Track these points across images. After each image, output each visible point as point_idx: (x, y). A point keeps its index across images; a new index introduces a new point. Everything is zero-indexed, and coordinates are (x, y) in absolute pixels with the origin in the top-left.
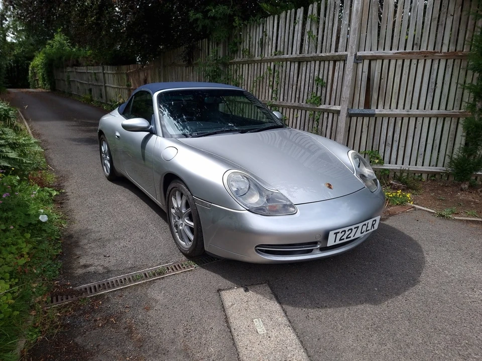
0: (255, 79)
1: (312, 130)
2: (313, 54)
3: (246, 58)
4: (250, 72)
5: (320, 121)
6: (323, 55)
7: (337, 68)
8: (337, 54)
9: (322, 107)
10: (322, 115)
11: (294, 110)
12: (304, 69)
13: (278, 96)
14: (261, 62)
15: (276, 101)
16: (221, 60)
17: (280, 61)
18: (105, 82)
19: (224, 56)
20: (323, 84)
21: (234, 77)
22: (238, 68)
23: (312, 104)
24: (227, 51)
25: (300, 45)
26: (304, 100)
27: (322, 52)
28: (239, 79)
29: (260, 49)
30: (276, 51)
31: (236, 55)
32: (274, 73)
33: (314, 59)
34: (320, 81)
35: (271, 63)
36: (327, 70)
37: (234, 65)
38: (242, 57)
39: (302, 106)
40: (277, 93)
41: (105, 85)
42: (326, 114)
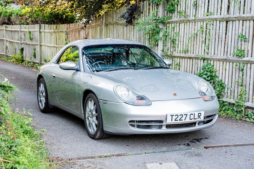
0: (190, 36)
1: (239, 80)
2: (237, 15)
3: (183, 18)
4: (185, 30)
5: (245, 71)
9: (245, 59)
10: (245, 66)
11: (223, 62)
12: (231, 27)
13: (210, 50)
14: (195, 21)
15: (208, 55)
16: (160, 20)
17: (211, 20)
18: (40, 41)
19: (163, 16)
20: (246, 40)
21: (172, 35)
22: (175, 27)
23: (237, 57)
24: (166, 12)
25: (227, 8)
26: (231, 54)
27: (244, 14)
28: (176, 36)
29: (194, 10)
30: (208, 12)
31: (174, 15)
32: (206, 31)
33: (238, 19)
34: (242, 37)
35: (203, 22)
36: (248, 28)
37: (172, 24)
38: (178, 17)
39: (228, 59)
40: (209, 48)
41: (40, 45)
42: (249, 65)
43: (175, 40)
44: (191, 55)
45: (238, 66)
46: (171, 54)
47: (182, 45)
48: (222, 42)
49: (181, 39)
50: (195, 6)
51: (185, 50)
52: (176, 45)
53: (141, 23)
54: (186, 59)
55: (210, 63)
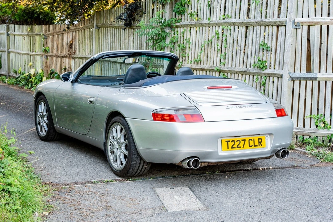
0: (203, 43)
2: (258, 19)
3: (195, 21)
4: (198, 36)
5: (267, 86)
6: (267, 21)
7: (279, 33)
8: (279, 19)
9: (266, 71)
10: (267, 80)
11: (242, 75)
12: (251, 33)
13: (226, 61)
14: (209, 25)
15: (224, 66)
16: (166, 23)
17: (228, 25)
18: (8, 47)
19: (170, 18)
20: (268, 49)
21: (181, 41)
22: (185, 31)
23: (259, 68)
24: (174, 13)
25: (247, 10)
26: (252, 65)
27: (266, 18)
28: (186, 43)
29: (209, 12)
30: (224, 15)
31: (184, 17)
32: (222, 37)
33: (260, 24)
34: (264, 45)
35: (219, 27)
36: (271, 35)
37: (181, 28)
38: (189, 20)
39: (248, 71)
40: (225, 57)
41: (8, 51)
42: (271, 78)
43: (185, 48)
44: (204, 66)
45: (259, 80)
46: (181, 65)
47: (193, 54)
48: (240, 51)
49: (192, 47)
50: (210, 7)
51: (197, 60)
52: (186, 54)
53: (143, 26)
54: (199, 71)
55: (226, 76)
